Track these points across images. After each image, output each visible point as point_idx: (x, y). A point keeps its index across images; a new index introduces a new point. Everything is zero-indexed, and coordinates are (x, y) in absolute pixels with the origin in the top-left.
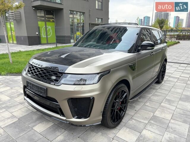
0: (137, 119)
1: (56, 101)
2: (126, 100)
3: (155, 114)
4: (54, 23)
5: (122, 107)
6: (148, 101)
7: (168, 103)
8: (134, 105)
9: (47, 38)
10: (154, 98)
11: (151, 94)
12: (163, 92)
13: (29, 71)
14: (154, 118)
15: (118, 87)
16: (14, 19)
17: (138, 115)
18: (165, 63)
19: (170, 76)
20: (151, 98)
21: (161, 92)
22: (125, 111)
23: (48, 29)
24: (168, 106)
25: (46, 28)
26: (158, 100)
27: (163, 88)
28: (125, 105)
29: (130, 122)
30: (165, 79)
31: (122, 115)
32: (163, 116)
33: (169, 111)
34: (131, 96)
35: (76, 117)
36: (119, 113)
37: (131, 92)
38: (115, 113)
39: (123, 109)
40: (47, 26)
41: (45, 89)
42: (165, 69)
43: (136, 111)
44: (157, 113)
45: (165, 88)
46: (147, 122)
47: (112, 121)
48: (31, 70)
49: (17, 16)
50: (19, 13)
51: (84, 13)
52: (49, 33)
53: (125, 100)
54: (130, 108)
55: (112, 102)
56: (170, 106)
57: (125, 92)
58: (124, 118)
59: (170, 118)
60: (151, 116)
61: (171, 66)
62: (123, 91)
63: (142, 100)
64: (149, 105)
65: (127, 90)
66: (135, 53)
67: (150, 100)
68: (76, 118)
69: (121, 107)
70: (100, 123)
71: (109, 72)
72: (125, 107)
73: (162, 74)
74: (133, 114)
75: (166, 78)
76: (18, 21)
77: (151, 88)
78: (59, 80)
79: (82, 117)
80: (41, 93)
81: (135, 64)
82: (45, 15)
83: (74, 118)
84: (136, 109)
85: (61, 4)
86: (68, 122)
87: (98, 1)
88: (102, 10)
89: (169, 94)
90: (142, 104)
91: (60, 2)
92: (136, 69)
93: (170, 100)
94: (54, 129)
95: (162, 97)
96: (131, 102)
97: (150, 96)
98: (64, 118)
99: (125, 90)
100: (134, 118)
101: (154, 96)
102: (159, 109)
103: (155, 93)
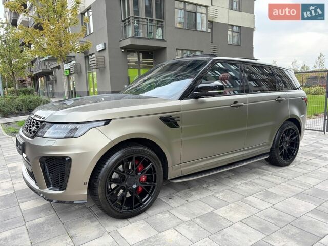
0: (174, 214)
3: (215, 211)
5: (146, 187)
6: (227, 190)
7: (262, 198)
8: (194, 193)
10: (242, 188)
12: (272, 180)
14: (210, 218)
16: (95, 67)
17: (185, 208)
20: (238, 187)
21: (269, 179)
26: (247, 191)
27: (281, 174)
29: (160, 216)
31: (145, 201)
32: (229, 215)
33: (248, 210)
43: (186, 203)
44: (222, 212)
45: (284, 175)
46: (188, 219)
47: (111, 204)
49: (101, 63)
50: (103, 58)
51: (202, 52)
56: (261, 201)
59: (240, 220)
60: (206, 213)
62: (141, 157)
63: (216, 188)
64: (220, 197)
67: (232, 189)
68: (52, 189)
70: (86, 202)
72: (154, 189)
74: (176, 205)
75: (299, 157)
76: (101, 70)
81: (180, 117)
82: (139, 59)
83: (47, 189)
84: (190, 200)
85: (163, 40)
86: (41, 195)
87: (231, 31)
88: (239, 45)
89: (283, 184)
90: (210, 193)
91: (162, 38)
92: (182, 126)
93: (273, 193)
94: (43, 209)
95: (262, 187)
96: (191, 189)
97: (239, 183)
98: (37, 187)
99: (147, 157)
100: (172, 211)
101: (246, 184)
102: (232, 205)
103: (253, 181)
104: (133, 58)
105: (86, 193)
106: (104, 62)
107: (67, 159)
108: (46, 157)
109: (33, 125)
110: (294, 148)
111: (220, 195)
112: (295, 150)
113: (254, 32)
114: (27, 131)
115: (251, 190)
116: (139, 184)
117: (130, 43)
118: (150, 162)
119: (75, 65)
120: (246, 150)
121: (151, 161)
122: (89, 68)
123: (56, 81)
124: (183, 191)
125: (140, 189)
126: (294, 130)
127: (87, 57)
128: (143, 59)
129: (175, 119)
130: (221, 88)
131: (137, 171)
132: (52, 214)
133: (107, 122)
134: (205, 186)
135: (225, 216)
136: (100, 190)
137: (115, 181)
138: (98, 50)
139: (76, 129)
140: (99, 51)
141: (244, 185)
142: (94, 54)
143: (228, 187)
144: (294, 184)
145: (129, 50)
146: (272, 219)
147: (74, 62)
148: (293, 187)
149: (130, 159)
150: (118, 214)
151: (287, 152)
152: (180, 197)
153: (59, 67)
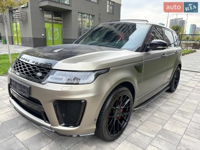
0: (142, 133)
1: (40, 103)
2: (129, 108)
3: (164, 128)
4: (61, 25)
5: (124, 116)
6: (157, 111)
7: (181, 115)
8: (139, 114)
9: (53, 40)
10: (164, 109)
11: (161, 103)
12: (175, 102)
13: (15, 67)
14: (163, 132)
15: (118, 90)
16: (20, 19)
17: (144, 127)
18: (179, 69)
19: (184, 85)
20: (161, 108)
21: (173, 101)
22: (127, 121)
23: (54, 31)
24: (181, 118)
25: (53, 30)
26: (169, 111)
27: (175, 97)
28: (127, 113)
29: (133, 135)
30: (178, 88)
31: (123, 126)
32: (174, 130)
33: (181, 125)
34: (136, 103)
35: (64, 124)
36: (120, 123)
37: (136, 99)
38: (114, 122)
39: (125, 118)
40: (54, 28)
41: (29, 87)
42: (179, 77)
43: (142, 123)
44: (167, 127)
45: (178, 98)
46: (154, 136)
47: (109, 132)
48: (17, 66)
51: (93, 16)
52: (56, 35)
53: (127, 107)
54: (134, 118)
55: (110, 108)
56: (183, 118)
57: (128, 98)
58: (126, 129)
59: (183, 133)
60: (160, 129)
61: (186, 74)
62: (125, 96)
63: (150, 110)
64: (158, 117)
65: (131, 95)
66: (142, 52)
67: (159, 110)
68: (64, 126)
69: (122, 115)
70: (94, 134)
71: (108, 71)
72: (128, 117)
73: (175, 82)
74: (137, 125)
76: (24, 22)
77: (162, 97)
78: (45, 77)
79: (70, 124)
80: (24, 92)
81: (142, 65)
83: (60, 126)
84: (142, 120)
85: (70, 5)
86: (53, 131)
87: (109, 4)
88: (113, 13)
89: (183, 104)
90: (149, 114)
92: (143, 71)
93: (184, 111)
95: (175, 108)
96: (136, 111)
97: (160, 105)
99: (128, 95)
100: (138, 131)
101: (164, 105)
102: (169, 122)
103: (166, 103)
105: (95, 127)
106: (27, 17)
107: (83, 101)
111: (156, 115)
113: (121, 7)
117: (47, 4)
119: (1, 16)
122: (13, 20)
127: (11, 11)
128: (54, 17)
140: (22, 8)
142: (17, 9)
143: (156, 109)
145: (45, 9)
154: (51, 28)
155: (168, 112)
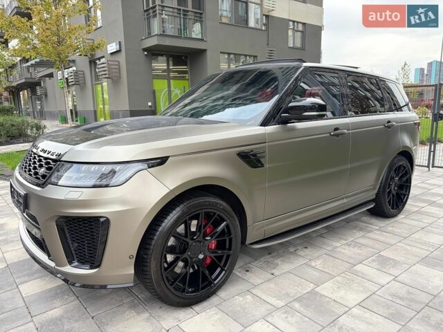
0: (259, 295)
1: (37, 221)
3: (317, 289)
4: (187, 82)
6: (324, 256)
7: (377, 267)
8: (278, 261)
10: (345, 251)
11: (345, 240)
12: (382, 239)
14: (311, 299)
16: (107, 76)
17: (272, 286)
20: (338, 249)
21: (377, 237)
22: (226, 268)
23: (173, 95)
25: (170, 91)
26: (353, 256)
27: (391, 229)
28: (225, 252)
29: (238, 300)
31: (216, 277)
32: (339, 295)
33: (363, 286)
35: (76, 264)
37: (252, 224)
40: (172, 89)
41: (23, 194)
43: (272, 277)
44: (326, 289)
45: (396, 230)
46: (281, 304)
47: (169, 286)
49: (114, 70)
50: (117, 63)
51: (255, 57)
56: (378, 272)
59: (356, 303)
60: (305, 292)
62: (213, 213)
63: (308, 253)
64: (318, 267)
67: (331, 254)
68: (76, 267)
69: (212, 256)
70: (132, 285)
71: (160, 164)
72: (228, 259)
74: (259, 282)
76: (115, 80)
81: (264, 152)
83: (69, 267)
84: (276, 272)
85: (202, 40)
86: (59, 275)
87: (293, 29)
88: (303, 48)
89: (399, 244)
90: (302, 261)
91: (200, 37)
92: (267, 166)
93: (390, 259)
94: (57, 294)
95: (372, 250)
96: (274, 254)
97: (338, 245)
98: (52, 264)
99: (221, 214)
100: (255, 291)
101: (349, 245)
102: (338, 278)
103: (357, 240)
104: (160, 65)
105: (133, 272)
106: (119, 70)
107: (102, 220)
108: (67, 217)
109: (41, 166)
110: (403, 192)
111: (318, 263)
112: (405, 196)
113: (323, 32)
114: (30, 175)
115: (359, 254)
116: (208, 254)
117: (156, 43)
118: (223, 220)
119: (76, 73)
120: (346, 198)
121: (226, 218)
122: (97, 78)
123: (46, 96)
124: (262, 259)
125: (208, 261)
126: (404, 167)
127: (93, 62)
128: (173, 66)
129: (258, 155)
130: (322, 108)
131: (205, 235)
132: (73, 303)
133: (162, 161)
134: (292, 250)
135: (334, 296)
136: (153, 266)
137: (172, 250)
138: (109, 52)
139: (113, 172)
140: (112, 54)
141: (347, 247)
142: (103, 57)
143: (325, 251)
144: (413, 244)
145: (153, 52)
146: (401, 299)
147: (74, 68)
148: (414, 249)
149: (196, 217)
150: (178, 300)
151: (395, 198)
152: (261, 268)
153: (51, 75)
154: (167, 89)
155: (351, 258)
